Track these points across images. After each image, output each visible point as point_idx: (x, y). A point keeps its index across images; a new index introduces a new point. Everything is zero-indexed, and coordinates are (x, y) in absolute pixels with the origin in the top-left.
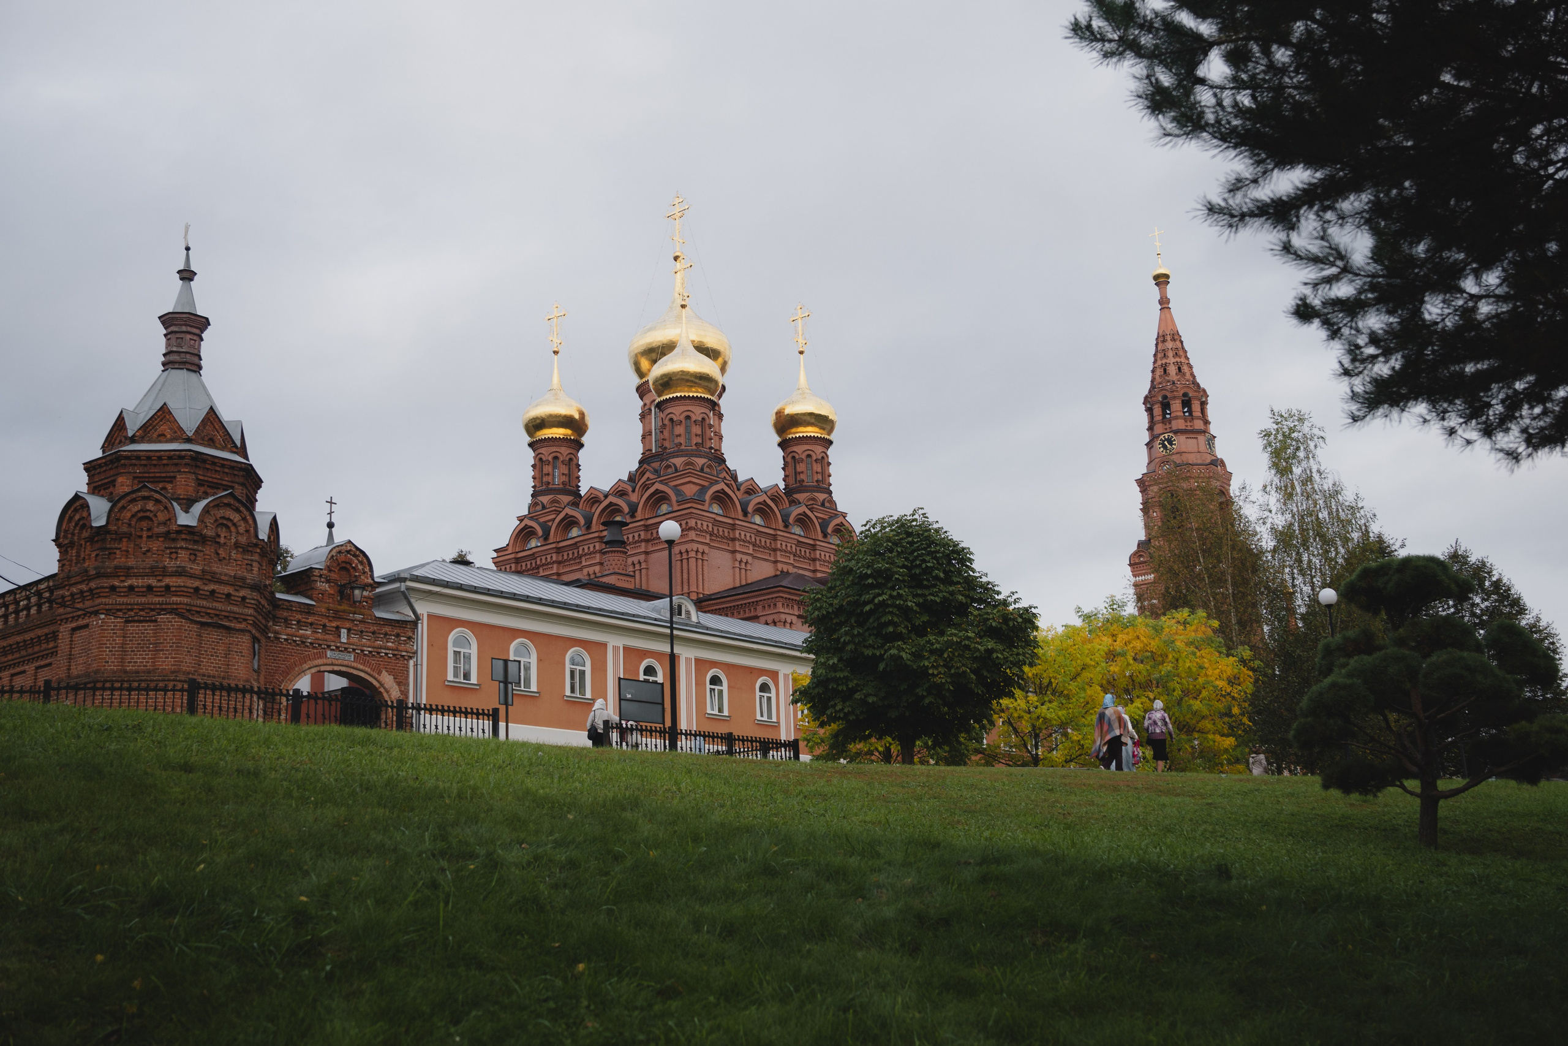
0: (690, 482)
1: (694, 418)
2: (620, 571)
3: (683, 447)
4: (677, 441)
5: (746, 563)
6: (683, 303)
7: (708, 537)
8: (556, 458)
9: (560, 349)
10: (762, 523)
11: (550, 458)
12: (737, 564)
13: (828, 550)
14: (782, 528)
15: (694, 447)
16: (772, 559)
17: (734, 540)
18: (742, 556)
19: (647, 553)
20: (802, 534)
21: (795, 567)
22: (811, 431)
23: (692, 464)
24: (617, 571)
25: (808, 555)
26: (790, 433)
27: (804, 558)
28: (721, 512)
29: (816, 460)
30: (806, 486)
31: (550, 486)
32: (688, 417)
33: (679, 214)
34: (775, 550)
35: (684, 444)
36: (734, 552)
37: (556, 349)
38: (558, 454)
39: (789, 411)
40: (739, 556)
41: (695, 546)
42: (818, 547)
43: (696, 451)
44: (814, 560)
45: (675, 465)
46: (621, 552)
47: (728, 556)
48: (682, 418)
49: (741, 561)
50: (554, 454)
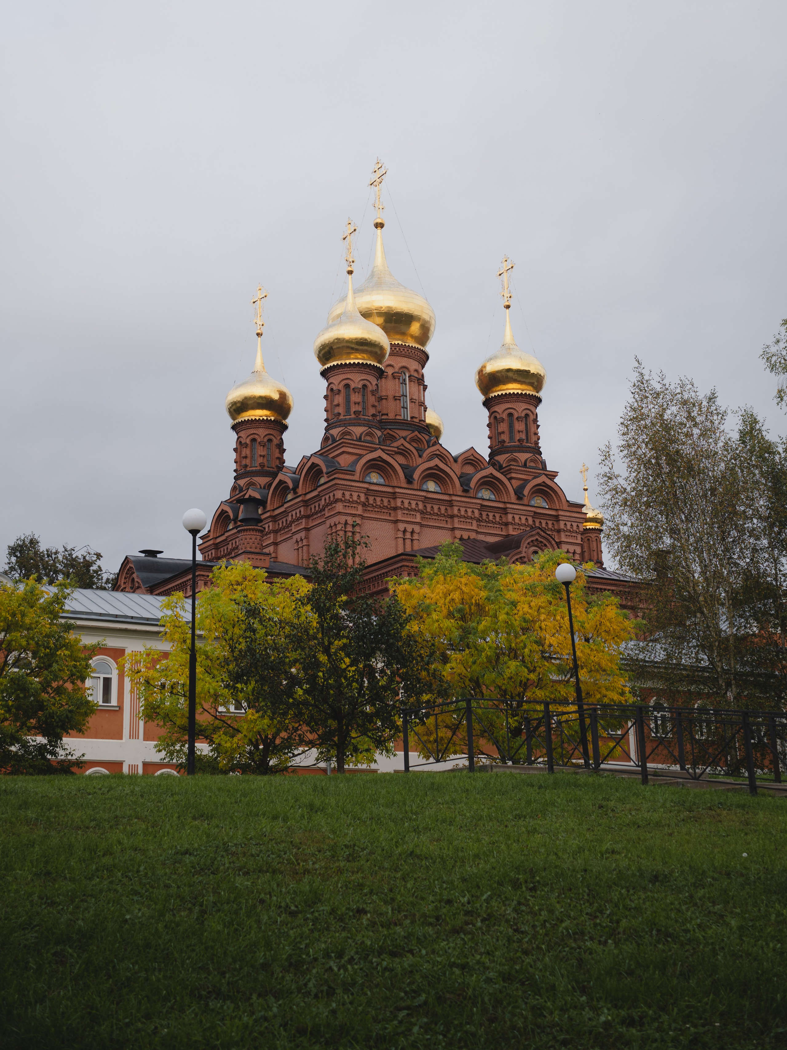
0: (343, 452)
1: (353, 385)
2: (252, 550)
3: (341, 417)
4: (336, 411)
5: (412, 532)
6: (350, 269)
7: (360, 507)
8: (254, 440)
9: (263, 330)
10: (438, 489)
11: (248, 441)
12: (400, 535)
13: (524, 513)
14: (460, 493)
15: (353, 416)
16: (449, 526)
17: (395, 509)
18: (406, 525)
19: (307, 529)
20: (493, 497)
21: (477, 532)
22: (513, 388)
23: (349, 433)
24: (249, 549)
25: (498, 519)
26: (493, 392)
27: (495, 523)
28: (381, 481)
29: (517, 418)
30: (507, 447)
31: (248, 469)
32: (347, 386)
33: (379, 180)
34: (452, 517)
35: (342, 414)
36: (396, 522)
37: (259, 331)
38: (256, 436)
39: (491, 368)
40: (401, 526)
41: (342, 519)
42: (509, 511)
43: (355, 419)
44: (507, 524)
45: (332, 436)
46: (253, 530)
47: (390, 526)
48: (341, 387)
49: (405, 531)
50: (252, 437)
